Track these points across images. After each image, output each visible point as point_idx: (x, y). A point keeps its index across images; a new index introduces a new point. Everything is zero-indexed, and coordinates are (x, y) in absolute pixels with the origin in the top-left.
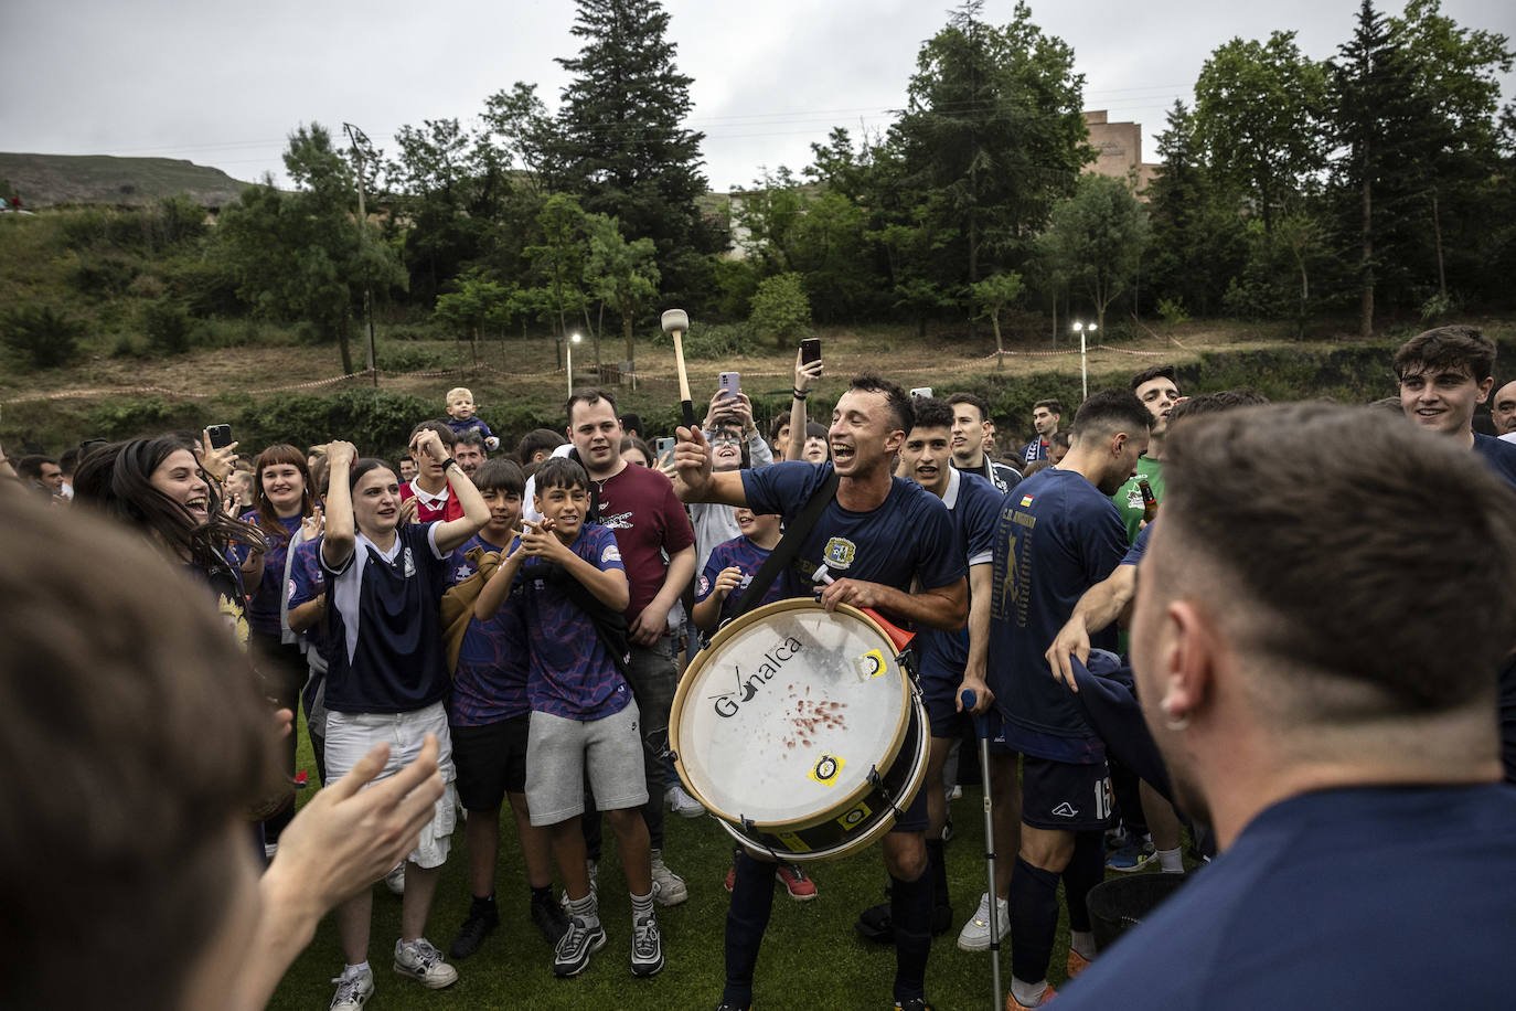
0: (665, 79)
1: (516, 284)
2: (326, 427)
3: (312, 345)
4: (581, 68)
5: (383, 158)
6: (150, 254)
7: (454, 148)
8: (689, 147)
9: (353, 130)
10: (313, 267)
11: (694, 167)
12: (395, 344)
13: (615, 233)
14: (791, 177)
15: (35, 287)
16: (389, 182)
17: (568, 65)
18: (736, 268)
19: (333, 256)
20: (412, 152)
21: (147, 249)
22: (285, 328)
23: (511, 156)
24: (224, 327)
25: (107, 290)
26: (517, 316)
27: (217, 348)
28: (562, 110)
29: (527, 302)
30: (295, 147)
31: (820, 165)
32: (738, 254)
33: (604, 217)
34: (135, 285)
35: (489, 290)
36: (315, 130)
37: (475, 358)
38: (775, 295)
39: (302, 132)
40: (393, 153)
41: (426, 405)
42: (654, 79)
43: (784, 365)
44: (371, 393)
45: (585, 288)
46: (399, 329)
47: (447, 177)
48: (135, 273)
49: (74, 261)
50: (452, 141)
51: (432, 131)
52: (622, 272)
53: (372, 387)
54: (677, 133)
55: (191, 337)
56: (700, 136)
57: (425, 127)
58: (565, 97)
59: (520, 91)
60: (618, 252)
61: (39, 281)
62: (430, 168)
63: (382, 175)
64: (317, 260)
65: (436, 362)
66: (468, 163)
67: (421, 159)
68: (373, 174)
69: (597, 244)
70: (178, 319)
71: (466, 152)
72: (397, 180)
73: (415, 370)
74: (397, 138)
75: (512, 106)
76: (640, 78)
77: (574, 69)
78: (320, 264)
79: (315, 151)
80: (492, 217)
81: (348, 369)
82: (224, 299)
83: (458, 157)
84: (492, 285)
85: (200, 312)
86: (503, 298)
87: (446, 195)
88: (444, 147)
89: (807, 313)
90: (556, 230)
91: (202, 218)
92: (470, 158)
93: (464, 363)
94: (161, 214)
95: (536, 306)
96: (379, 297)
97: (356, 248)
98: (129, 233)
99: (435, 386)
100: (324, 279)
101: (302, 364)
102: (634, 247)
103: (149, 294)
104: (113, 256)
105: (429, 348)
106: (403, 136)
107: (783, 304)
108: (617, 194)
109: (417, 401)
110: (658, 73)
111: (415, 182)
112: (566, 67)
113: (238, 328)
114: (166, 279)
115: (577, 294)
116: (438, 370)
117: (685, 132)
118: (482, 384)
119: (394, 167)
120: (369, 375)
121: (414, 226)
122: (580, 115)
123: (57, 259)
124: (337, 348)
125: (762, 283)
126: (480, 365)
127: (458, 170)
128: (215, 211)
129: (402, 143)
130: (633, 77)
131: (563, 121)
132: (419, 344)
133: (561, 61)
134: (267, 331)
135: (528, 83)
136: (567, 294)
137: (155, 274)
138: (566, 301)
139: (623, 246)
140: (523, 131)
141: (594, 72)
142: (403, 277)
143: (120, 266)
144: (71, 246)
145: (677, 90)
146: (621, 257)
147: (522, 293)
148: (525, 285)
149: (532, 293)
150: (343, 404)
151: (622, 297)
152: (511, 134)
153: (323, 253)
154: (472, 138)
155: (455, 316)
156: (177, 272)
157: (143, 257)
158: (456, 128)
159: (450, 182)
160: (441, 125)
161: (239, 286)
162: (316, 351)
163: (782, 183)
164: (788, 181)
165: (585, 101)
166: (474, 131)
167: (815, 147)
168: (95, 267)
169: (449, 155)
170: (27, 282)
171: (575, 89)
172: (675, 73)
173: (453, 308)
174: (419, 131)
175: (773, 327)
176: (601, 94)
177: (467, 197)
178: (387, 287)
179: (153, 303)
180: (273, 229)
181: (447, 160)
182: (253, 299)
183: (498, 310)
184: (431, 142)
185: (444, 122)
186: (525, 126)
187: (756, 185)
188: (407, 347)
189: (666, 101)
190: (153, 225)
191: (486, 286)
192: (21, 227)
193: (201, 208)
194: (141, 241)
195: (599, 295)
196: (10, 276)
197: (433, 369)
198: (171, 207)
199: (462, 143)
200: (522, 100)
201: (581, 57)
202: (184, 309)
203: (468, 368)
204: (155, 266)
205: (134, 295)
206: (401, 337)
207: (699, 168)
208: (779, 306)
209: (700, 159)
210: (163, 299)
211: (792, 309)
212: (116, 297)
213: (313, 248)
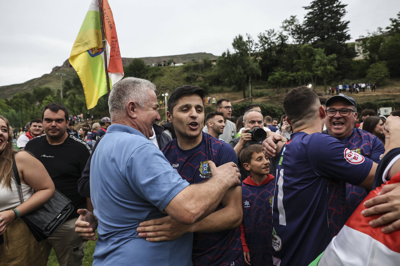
0: (337, 6)
1: (290, 72)
2: (240, 112)
3: (235, 91)
4: (310, 8)
5: (254, 42)
6: (200, 72)
7: (273, 36)
8: (345, 26)
9: (248, 35)
10: (238, 71)
11: (346, 32)
12: (256, 90)
13: (323, 54)
14: (382, 30)
15: (178, 81)
16: (255, 48)
17: (306, 8)
18: (358, 62)
19: (243, 68)
20: (262, 39)
21: (200, 71)
22: (229, 88)
23: (288, 37)
24: (216, 88)
25: (192, 81)
26: (290, 81)
27: (214, 93)
28: (304, 21)
29: (293, 77)
30: (235, 41)
31: (393, 25)
32: (360, 57)
33: (320, 49)
34: (197, 79)
35: (283, 74)
36: (239, 36)
37: (278, 93)
38: (376, 69)
39: (236, 37)
40: (257, 40)
41: (265, 106)
42: (334, 7)
43: (379, 91)
44: (251, 103)
45: (311, 71)
46: (257, 86)
47: (270, 45)
48: (197, 77)
49: (186, 75)
50: (272, 35)
51: (267, 33)
52: (325, 65)
53: (251, 102)
54: (341, 22)
55: (209, 91)
56: (349, 22)
57: (265, 32)
58: (305, 17)
59: (292, 18)
60: (324, 59)
61: (179, 80)
62: (266, 43)
63: (254, 46)
64: (239, 69)
65: (267, 95)
66: (276, 41)
67: (264, 41)
68: (252, 46)
69: (318, 57)
70: (206, 86)
71: (276, 37)
72: (257, 47)
73: (261, 97)
74: (258, 36)
75: (289, 22)
76: (329, 8)
77: (308, 9)
78: (240, 70)
79: (239, 41)
80: (282, 54)
81: (245, 97)
82: (217, 81)
83: (273, 39)
84: (284, 73)
85: (211, 85)
86: (287, 76)
87: (270, 50)
88: (270, 37)
89: (388, 74)
90: (304, 55)
91: (211, 63)
92: (277, 39)
93: (274, 95)
94: (203, 63)
95: (296, 77)
96: (253, 78)
97: (248, 65)
98: (197, 68)
99: (267, 101)
100: (240, 74)
101: (233, 96)
102: (330, 57)
103: (200, 81)
104: (193, 73)
105: (265, 91)
106: (259, 36)
107: (379, 72)
108: (321, 43)
109: (263, 105)
110: (335, 5)
111: (262, 47)
112: (306, 9)
113: (219, 88)
114: (204, 78)
115: (309, 73)
116: (268, 97)
117: (343, 22)
118: (280, 100)
119: (257, 44)
120: (250, 99)
121: (261, 59)
122: (310, 22)
123: (183, 75)
124: (242, 92)
125: (371, 66)
126: (279, 95)
127: (273, 43)
128: (214, 61)
129: (259, 37)
130: (327, 8)
131: (303, 25)
132: (262, 90)
133: (304, 7)
134: (226, 89)
135: (294, 15)
136: (306, 73)
137: (202, 76)
138: (305, 75)
139: (326, 57)
140: (292, 29)
141: (314, 9)
142: (260, 72)
143: (194, 75)
144: (185, 72)
145: (341, 9)
146: (325, 60)
147: (291, 74)
148: (292, 72)
149: (294, 74)
150: (244, 106)
151: (324, 73)
152: (288, 30)
153: (241, 67)
154: (278, 33)
155: (273, 82)
156: (206, 76)
157: (199, 73)
158: (274, 31)
159: (271, 46)
160: (269, 31)
161: (220, 77)
162: (236, 93)
163: (379, 32)
164: (381, 32)
165: (311, 18)
166: (278, 31)
167: (391, 19)
168: (190, 76)
169: (271, 39)
170: (177, 80)
171: (308, 14)
172: (341, 4)
173: (273, 79)
174: (264, 33)
175: (375, 79)
176: (316, 15)
177: (276, 49)
178: (256, 75)
179: (201, 83)
180: (229, 62)
181: (271, 40)
182: (224, 80)
183: (285, 79)
184: (267, 36)
185: (271, 30)
186: (293, 28)
187: (369, 35)
188: (259, 91)
189: (337, 13)
190: (201, 65)
191: (282, 73)
192: (176, 69)
193: (211, 61)
194: (199, 69)
195: (316, 73)
196: (174, 79)
197: (266, 97)
198: (205, 61)
199: (275, 35)
200: (292, 21)
201: (310, 5)
202: (208, 84)
203: (276, 96)
204: (201, 75)
205: (197, 82)
206: (257, 88)
207: (347, 32)
208: (378, 72)
209: (348, 29)
210: (203, 82)
211: (382, 73)
212: (194, 83)
213: (238, 66)
